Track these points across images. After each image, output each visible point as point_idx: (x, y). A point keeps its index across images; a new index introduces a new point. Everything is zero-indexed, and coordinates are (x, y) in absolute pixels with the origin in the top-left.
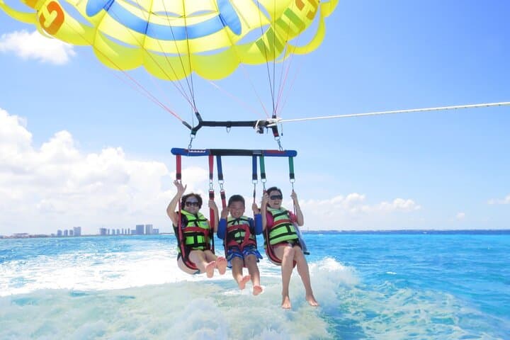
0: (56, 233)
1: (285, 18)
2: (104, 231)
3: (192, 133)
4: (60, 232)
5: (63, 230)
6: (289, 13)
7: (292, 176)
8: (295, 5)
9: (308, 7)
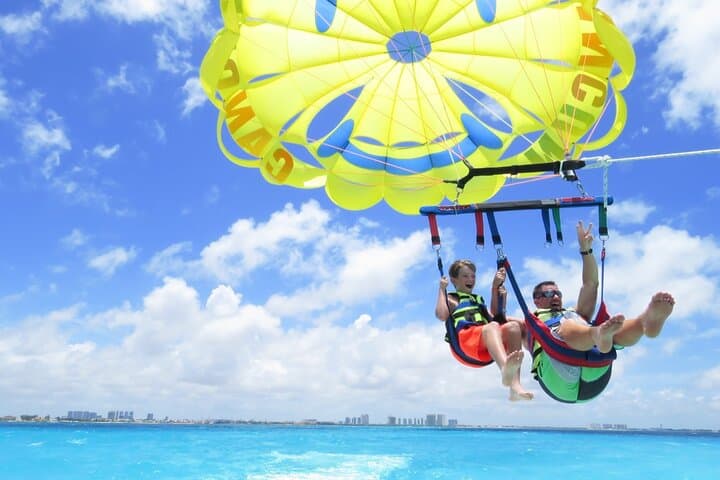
0: (344, 420)
1: (563, 117)
2: (392, 420)
3: (458, 187)
4: (348, 419)
5: (351, 417)
6: (568, 110)
8: (573, 98)
9: (592, 93)
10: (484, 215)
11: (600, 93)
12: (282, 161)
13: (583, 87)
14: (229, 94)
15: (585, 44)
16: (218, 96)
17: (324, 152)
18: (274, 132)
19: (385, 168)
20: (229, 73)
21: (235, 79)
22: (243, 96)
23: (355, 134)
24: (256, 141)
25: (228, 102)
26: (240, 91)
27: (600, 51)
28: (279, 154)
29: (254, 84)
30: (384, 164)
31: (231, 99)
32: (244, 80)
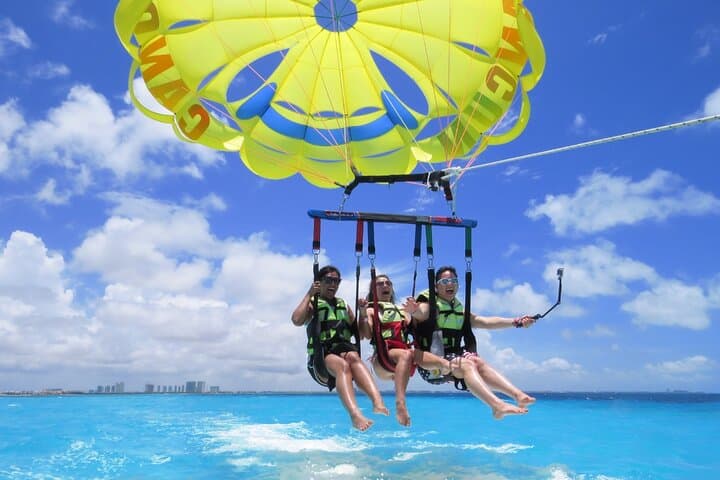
1: (476, 105)
3: (346, 192)
7: (468, 253)
8: (486, 88)
9: (504, 86)
10: (365, 224)
11: (510, 88)
12: (198, 118)
13: (497, 78)
14: (147, 39)
15: (504, 37)
16: (134, 41)
17: (243, 113)
18: (193, 87)
19: (304, 137)
20: (148, 16)
21: (154, 23)
22: (162, 43)
23: (277, 98)
24: (172, 92)
25: (143, 49)
26: (160, 36)
27: (516, 47)
28: (195, 110)
29: (174, 30)
30: (303, 133)
31: (147, 45)
32: (164, 25)
